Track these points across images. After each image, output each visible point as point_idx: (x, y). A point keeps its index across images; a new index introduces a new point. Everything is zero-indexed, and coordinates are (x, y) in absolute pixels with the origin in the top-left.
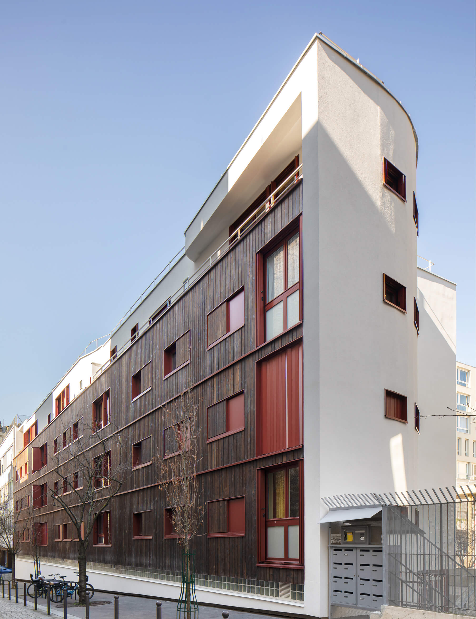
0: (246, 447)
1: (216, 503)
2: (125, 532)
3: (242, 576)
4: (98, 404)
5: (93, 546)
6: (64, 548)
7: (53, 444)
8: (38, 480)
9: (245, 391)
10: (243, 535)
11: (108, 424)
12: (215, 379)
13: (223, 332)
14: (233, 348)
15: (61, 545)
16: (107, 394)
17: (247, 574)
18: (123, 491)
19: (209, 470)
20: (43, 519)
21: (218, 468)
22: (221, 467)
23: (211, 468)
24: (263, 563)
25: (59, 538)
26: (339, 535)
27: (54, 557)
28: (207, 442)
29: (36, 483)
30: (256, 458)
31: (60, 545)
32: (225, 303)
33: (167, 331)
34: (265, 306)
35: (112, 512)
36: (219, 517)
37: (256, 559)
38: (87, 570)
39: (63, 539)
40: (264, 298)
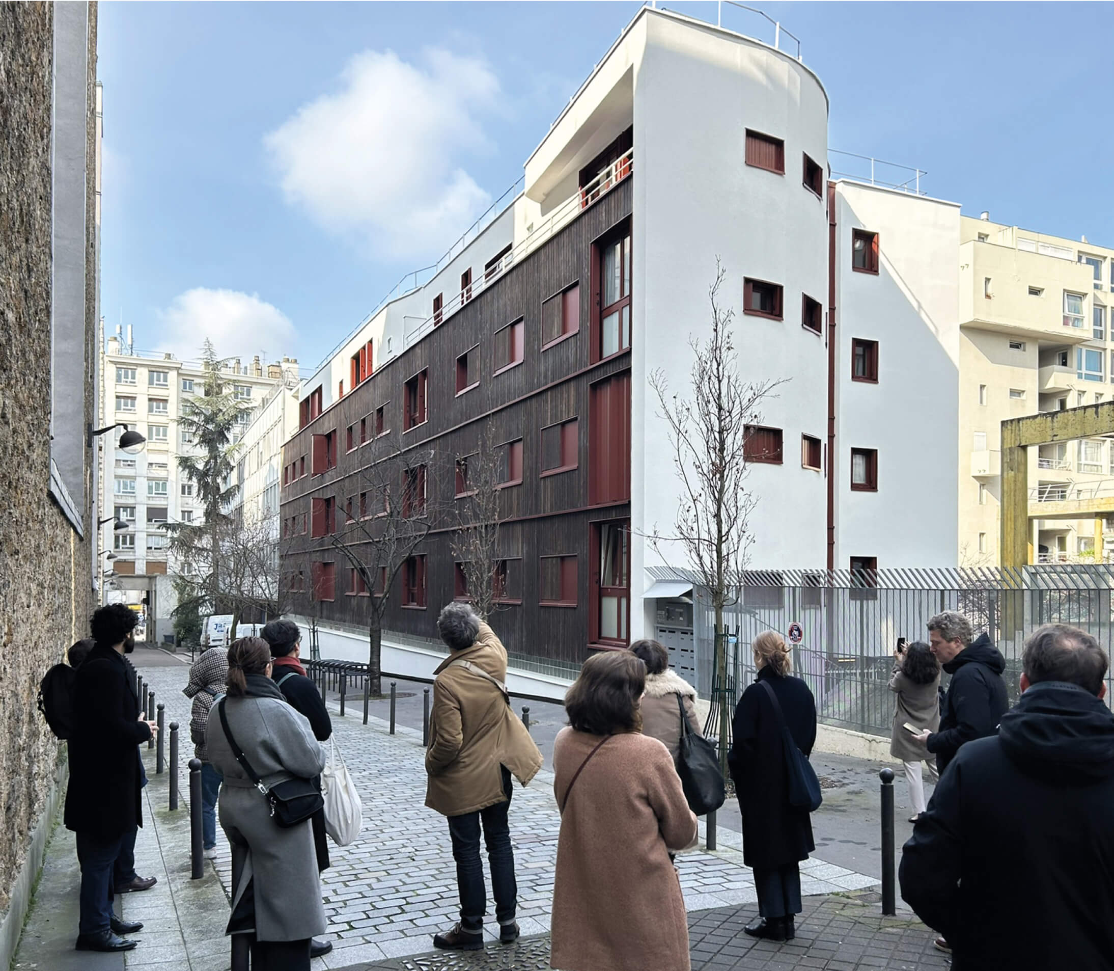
0: (579, 492)
1: (550, 560)
2: (444, 590)
3: (573, 660)
4: (413, 386)
5: (402, 607)
6: (359, 606)
7: (345, 433)
8: (321, 490)
9: (579, 419)
10: (575, 605)
11: (426, 421)
12: (549, 393)
13: (558, 332)
14: (568, 358)
15: (356, 602)
16: (424, 373)
17: (578, 657)
18: (444, 528)
19: (542, 515)
20: (328, 556)
21: (551, 514)
22: (554, 513)
23: (544, 512)
24: (595, 643)
25: (353, 591)
26: (664, 612)
27: (345, 621)
28: (541, 476)
29: (319, 494)
30: (589, 507)
31: (354, 602)
32: (561, 294)
33: (498, 307)
34: (601, 312)
35: (428, 556)
36: (552, 579)
37: (588, 639)
38: (382, 643)
39: (358, 593)
40: (601, 303)
